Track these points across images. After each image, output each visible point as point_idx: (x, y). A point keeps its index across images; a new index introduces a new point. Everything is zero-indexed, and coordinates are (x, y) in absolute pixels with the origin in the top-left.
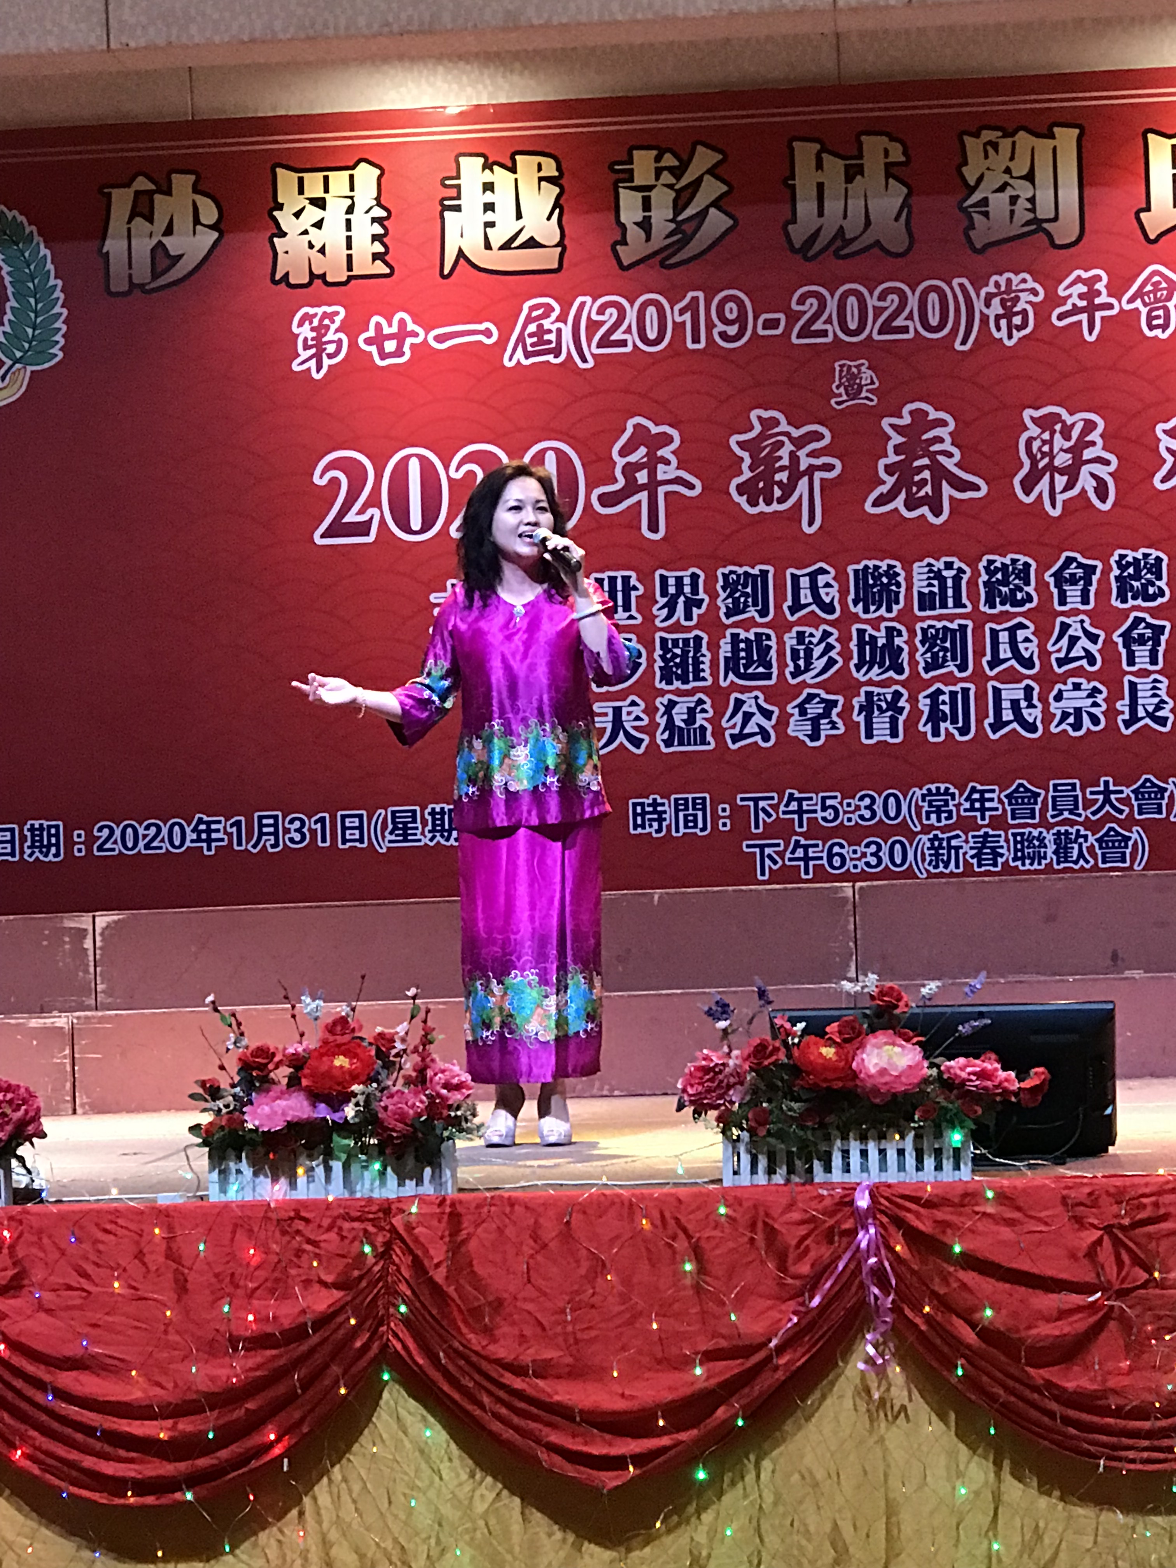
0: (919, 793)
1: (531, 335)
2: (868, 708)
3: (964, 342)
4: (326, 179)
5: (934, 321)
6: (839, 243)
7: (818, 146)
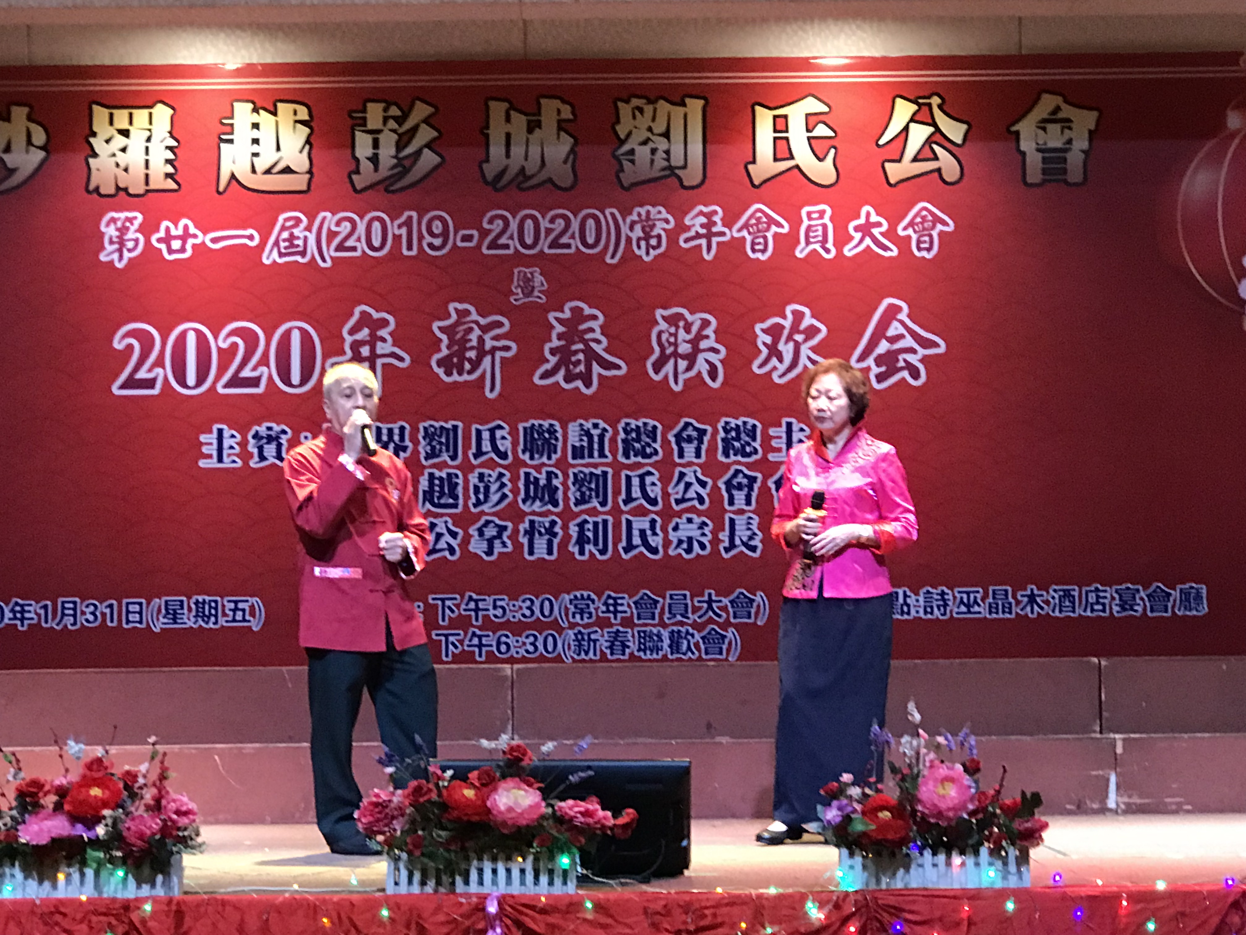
0: (567, 597)
1: (284, 240)
2: (531, 533)
3: (613, 257)
4: (131, 115)
5: (590, 240)
6: (521, 178)
7: (506, 105)
